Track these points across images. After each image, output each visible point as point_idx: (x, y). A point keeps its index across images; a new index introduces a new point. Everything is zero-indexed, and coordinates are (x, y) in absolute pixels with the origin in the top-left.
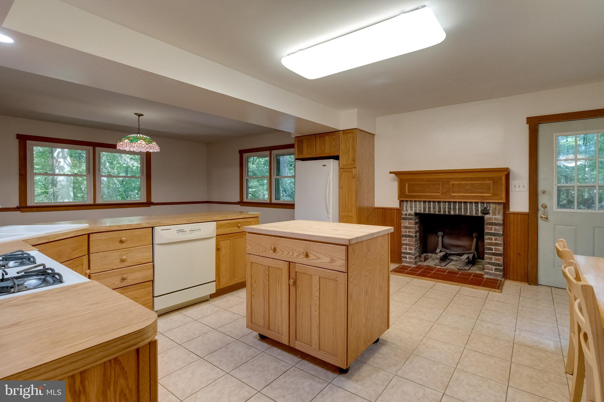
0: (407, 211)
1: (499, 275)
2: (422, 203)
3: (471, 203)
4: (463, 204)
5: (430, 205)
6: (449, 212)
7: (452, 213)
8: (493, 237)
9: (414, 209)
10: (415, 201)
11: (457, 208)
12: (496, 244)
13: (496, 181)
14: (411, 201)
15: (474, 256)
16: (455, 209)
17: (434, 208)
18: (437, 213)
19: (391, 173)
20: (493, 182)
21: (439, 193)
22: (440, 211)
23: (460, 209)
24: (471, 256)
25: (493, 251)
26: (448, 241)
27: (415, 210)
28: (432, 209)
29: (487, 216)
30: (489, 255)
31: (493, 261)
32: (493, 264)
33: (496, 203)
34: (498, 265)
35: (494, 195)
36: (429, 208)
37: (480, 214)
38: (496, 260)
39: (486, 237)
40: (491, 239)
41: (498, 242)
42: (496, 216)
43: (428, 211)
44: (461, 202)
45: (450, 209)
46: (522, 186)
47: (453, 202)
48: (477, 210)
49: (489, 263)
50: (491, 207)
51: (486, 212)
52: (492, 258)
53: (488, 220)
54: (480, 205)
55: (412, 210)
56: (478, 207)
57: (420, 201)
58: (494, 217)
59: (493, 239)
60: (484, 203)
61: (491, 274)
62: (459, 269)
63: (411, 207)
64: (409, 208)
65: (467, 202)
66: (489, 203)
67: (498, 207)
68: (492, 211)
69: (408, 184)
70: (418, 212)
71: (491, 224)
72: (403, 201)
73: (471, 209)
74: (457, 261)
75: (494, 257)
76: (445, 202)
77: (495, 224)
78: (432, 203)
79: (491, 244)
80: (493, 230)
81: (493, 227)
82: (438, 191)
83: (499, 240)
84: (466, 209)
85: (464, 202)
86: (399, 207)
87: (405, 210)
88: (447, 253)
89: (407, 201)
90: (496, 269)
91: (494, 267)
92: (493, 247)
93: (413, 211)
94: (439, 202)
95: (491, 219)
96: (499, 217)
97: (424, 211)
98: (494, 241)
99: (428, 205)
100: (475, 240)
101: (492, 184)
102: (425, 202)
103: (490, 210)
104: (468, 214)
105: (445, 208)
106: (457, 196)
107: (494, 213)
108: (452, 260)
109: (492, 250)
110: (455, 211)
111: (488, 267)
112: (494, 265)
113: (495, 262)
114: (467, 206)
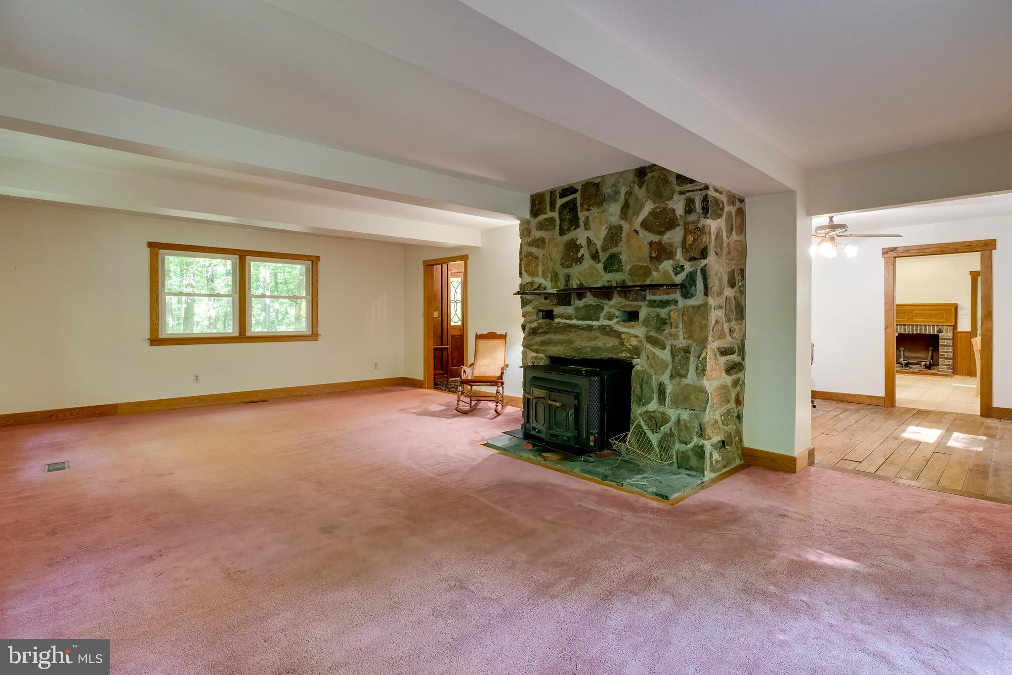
1: (950, 371)
3: (929, 325)
4: (923, 327)
6: (912, 331)
7: (915, 332)
8: (946, 348)
11: (919, 329)
12: (948, 352)
13: (947, 311)
15: (930, 363)
16: (917, 330)
17: (901, 329)
18: (903, 332)
20: (946, 312)
22: (905, 331)
23: (921, 330)
24: (928, 363)
25: (946, 357)
26: (908, 354)
29: (941, 334)
30: (942, 359)
31: (946, 363)
32: (946, 365)
33: (947, 325)
34: (949, 365)
35: (947, 320)
37: (936, 333)
39: (940, 348)
40: (944, 349)
42: (948, 334)
44: (922, 325)
45: (912, 329)
46: (966, 315)
47: (916, 325)
48: (934, 330)
49: (942, 364)
50: (944, 328)
51: (940, 331)
53: (942, 336)
54: (936, 327)
56: (935, 328)
58: (946, 334)
60: (939, 325)
61: (944, 372)
62: (919, 371)
65: (926, 325)
66: (943, 325)
67: (949, 328)
68: (945, 330)
71: (945, 339)
73: (930, 329)
74: (915, 368)
75: (946, 360)
76: (910, 325)
77: (947, 339)
78: (899, 326)
79: (944, 352)
80: (945, 343)
81: (946, 341)
83: (950, 349)
84: (925, 330)
85: (924, 325)
88: (908, 362)
90: (947, 368)
92: (946, 354)
94: (905, 325)
95: (944, 336)
96: (950, 335)
98: (946, 350)
100: (930, 353)
101: (945, 314)
103: (943, 330)
104: (927, 333)
106: (919, 321)
107: (946, 332)
108: (911, 368)
109: (945, 356)
114: (926, 327)
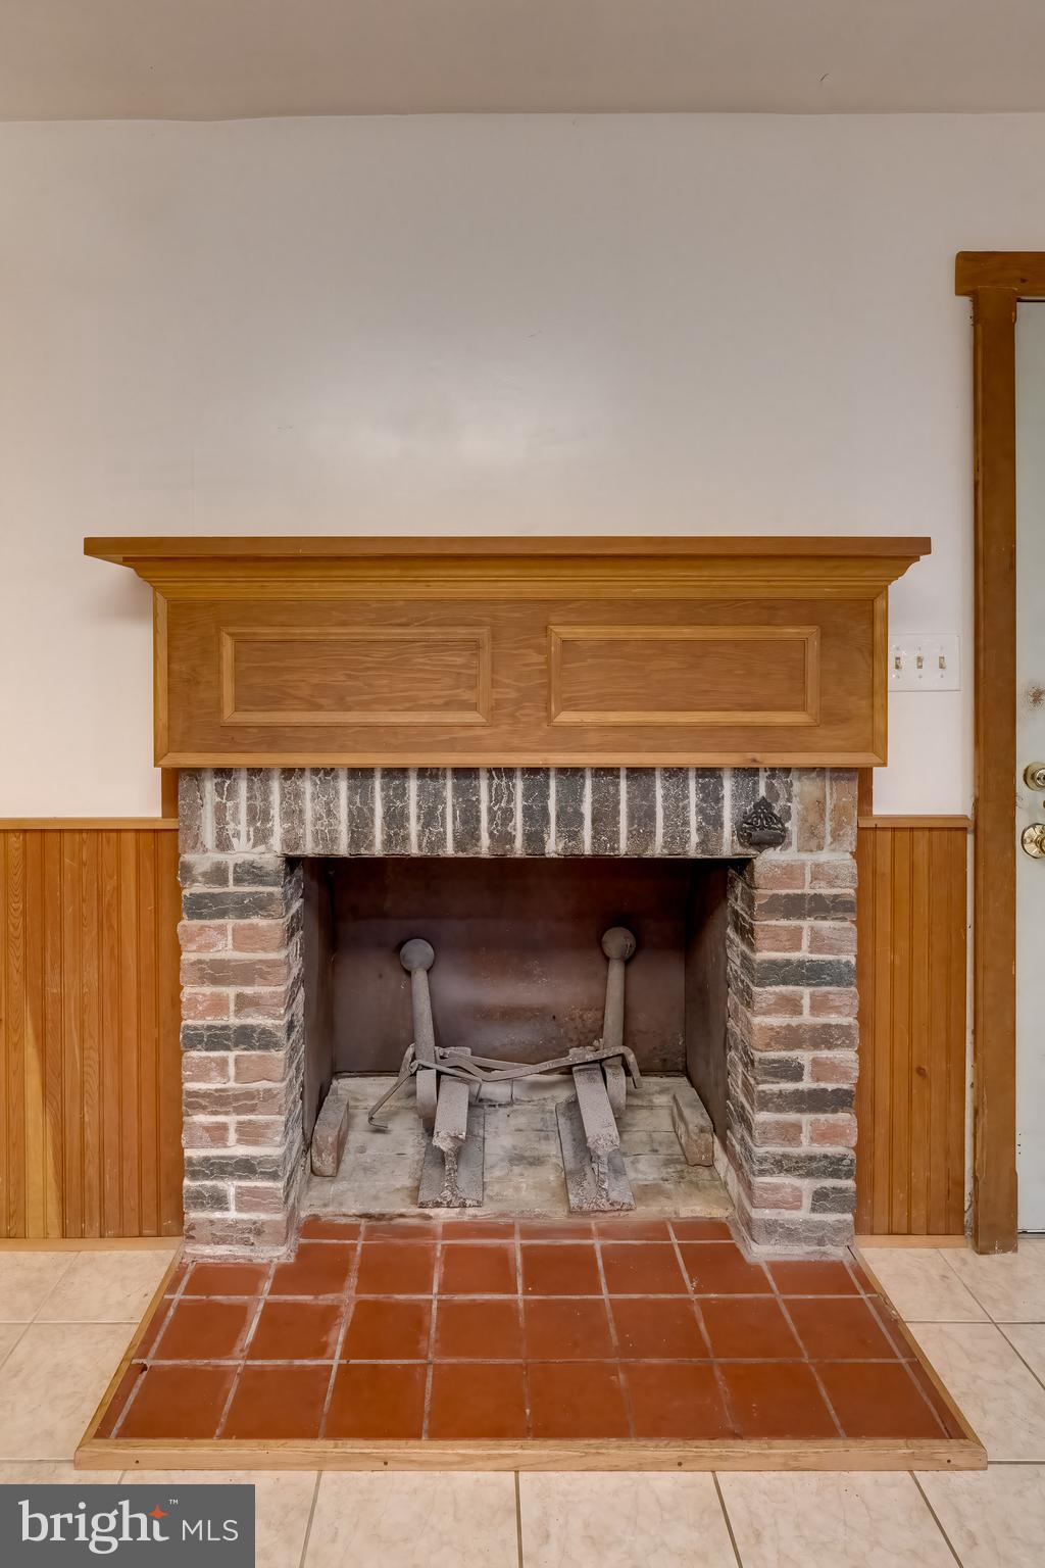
0: (223, 844)
1: (838, 1229)
2: (343, 785)
3: (675, 773)
4: (623, 784)
5: (402, 793)
6: (535, 838)
7: (553, 847)
8: (806, 993)
9: (278, 827)
10: (288, 773)
11: (587, 809)
12: (824, 1037)
13: (835, 626)
14: (254, 772)
16: (570, 821)
17: (430, 817)
18: (449, 850)
19: (95, 547)
20: (824, 635)
21: (473, 707)
22: (469, 834)
23: (604, 817)
25: (807, 1084)
27: (292, 840)
28: (414, 827)
29: (769, 859)
30: (779, 1109)
31: (806, 1147)
32: (805, 1167)
33: (820, 771)
34: (833, 1166)
35: (830, 717)
36: (396, 818)
37: (728, 846)
38: (820, 1136)
39: (765, 994)
40: (793, 1006)
41: (834, 1019)
42: (823, 857)
43: (388, 841)
44: (612, 771)
45: (536, 816)
46: (931, 663)
47: (562, 771)
48: (712, 821)
49: (782, 1165)
50: (798, 798)
51: (762, 827)
52: (798, 1127)
53: (777, 882)
54: (728, 786)
55: (262, 837)
56: (719, 800)
57: (330, 771)
58: (808, 858)
59: (806, 1002)
60: (753, 772)
61: (790, 1234)
63: (260, 815)
64: (241, 825)
65: (647, 772)
66: (787, 770)
67: (832, 796)
68: (804, 820)
69: (240, 641)
70: (309, 848)
71: (795, 906)
72: (195, 773)
73: (677, 813)
75: (806, 1119)
76: (509, 772)
77: (820, 907)
78: (413, 785)
79: (792, 1038)
80: (805, 942)
81: (806, 924)
82: (467, 696)
83: (837, 1010)
84: (643, 817)
85: (634, 772)
86: (157, 813)
87: (209, 836)
89: (223, 772)
90: (821, 1199)
91: (808, 1186)
92: (804, 1057)
93: (276, 843)
94: (465, 773)
95: (791, 872)
96: (838, 861)
97: (354, 842)
98: (807, 1018)
99: (387, 800)
101: (814, 644)
102: (360, 775)
103: (787, 812)
104: (658, 849)
105: (508, 814)
106: (596, 727)
107: (813, 838)
109: (796, 1073)
110: (574, 836)
111: (776, 1188)
112: (810, 1174)
113: (818, 1149)
114: (648, 794)
